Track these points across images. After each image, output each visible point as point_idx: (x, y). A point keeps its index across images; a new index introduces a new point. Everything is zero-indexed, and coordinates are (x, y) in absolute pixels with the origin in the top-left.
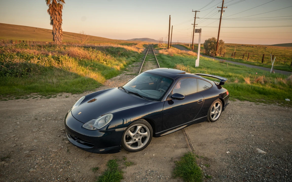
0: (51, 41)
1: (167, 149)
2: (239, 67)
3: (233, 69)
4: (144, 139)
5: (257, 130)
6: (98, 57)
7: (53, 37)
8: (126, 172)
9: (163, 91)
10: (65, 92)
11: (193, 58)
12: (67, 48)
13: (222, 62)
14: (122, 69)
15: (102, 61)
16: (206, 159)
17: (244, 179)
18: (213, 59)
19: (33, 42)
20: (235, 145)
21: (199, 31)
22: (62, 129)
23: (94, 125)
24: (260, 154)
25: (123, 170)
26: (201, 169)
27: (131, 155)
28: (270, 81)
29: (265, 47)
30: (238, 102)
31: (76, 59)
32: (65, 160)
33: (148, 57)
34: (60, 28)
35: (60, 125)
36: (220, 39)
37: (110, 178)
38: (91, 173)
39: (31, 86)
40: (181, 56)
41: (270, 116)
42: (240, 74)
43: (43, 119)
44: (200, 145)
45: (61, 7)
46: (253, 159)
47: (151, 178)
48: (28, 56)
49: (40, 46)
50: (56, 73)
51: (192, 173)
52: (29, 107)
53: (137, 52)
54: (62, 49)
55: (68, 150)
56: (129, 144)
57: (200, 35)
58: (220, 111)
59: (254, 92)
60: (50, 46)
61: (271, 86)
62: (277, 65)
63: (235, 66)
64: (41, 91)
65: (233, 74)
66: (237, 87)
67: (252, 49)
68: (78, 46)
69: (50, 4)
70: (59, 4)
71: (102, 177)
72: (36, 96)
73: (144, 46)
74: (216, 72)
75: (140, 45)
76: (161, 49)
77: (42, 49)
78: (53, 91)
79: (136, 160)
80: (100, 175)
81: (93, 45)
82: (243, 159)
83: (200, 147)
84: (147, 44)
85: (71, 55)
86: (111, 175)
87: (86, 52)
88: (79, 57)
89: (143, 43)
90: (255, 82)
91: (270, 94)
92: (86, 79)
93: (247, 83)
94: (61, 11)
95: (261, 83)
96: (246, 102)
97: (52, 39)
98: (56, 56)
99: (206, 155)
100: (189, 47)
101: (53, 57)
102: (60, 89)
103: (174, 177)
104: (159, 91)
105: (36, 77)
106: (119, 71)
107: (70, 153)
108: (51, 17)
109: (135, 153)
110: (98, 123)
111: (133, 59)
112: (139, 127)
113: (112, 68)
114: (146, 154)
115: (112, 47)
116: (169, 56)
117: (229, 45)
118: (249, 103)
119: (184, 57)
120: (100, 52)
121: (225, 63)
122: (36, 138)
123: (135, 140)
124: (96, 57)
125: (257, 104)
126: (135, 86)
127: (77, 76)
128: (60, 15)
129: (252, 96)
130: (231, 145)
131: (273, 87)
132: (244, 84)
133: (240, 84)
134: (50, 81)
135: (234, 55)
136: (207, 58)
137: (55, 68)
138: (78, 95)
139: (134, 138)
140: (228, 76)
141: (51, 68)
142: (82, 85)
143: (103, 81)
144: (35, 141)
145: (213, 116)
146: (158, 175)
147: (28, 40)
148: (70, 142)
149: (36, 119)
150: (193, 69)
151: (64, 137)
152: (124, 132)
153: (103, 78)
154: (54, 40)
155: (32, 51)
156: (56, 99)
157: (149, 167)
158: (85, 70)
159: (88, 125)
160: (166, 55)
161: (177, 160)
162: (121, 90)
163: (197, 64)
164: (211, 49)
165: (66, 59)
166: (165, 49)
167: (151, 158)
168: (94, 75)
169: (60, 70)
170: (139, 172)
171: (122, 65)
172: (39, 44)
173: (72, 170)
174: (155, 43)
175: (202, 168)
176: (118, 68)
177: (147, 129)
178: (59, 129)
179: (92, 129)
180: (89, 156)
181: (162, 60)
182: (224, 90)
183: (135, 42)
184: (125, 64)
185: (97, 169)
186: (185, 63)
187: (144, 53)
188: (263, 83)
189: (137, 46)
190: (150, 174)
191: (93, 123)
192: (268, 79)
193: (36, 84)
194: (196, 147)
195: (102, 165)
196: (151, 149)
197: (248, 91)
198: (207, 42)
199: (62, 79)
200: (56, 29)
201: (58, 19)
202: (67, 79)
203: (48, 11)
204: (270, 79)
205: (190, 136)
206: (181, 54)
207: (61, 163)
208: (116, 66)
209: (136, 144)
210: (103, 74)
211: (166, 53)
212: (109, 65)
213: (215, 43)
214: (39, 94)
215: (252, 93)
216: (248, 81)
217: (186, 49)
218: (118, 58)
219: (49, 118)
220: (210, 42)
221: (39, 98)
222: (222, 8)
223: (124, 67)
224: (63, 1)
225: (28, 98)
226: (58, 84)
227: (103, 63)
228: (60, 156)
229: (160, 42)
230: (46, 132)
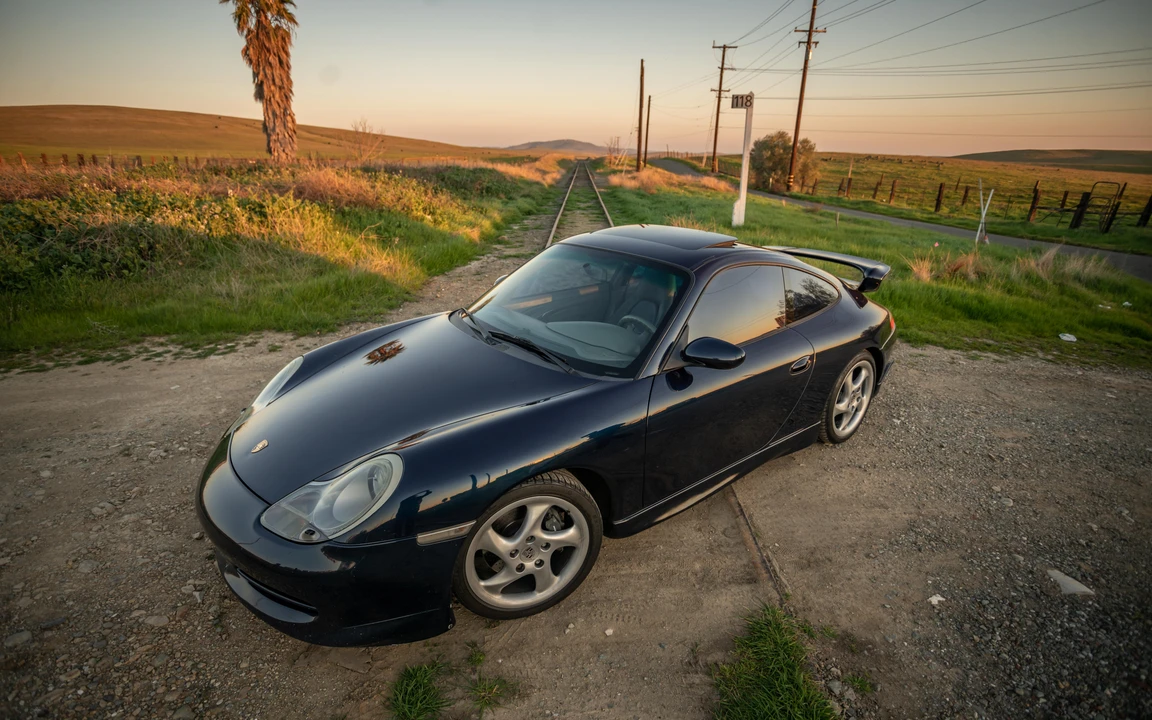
7: (266, 141)
9: (639, 328)
10: (270, 328)
14: (487, 239)
15: (420, 213)
16: (848, 644)
18: (783, 202)
21: (743, 102)
26: (837, 705)
28: (995, 270)
29: (936, 163)
31: (326, 210)
32: (191, 680)
33: (574, 197)
36: (801, 137)
39: (147, 309)
40: (682, 192)
43: (153, 453)
45: (285, 38)
48: (155, 200)
50: (249, 259)
53: (538, 183)
57: (749, 118)
58: (865, 399)
59: (950, 309)
61: (1004, 287)
64: (183, 329)
69: (249, 31)
70: (278, 28)
72: (160, 350)
73: (562, 163)
75: (549, 160)
76: (614, 172)
79: (528, 667)
84: (571, 157)
85: (309, 194)
87: (365, 183)
88: (339, 201)
89: (559, 155)
90: (946, 276)
91: (1006, 317)
92: (352, 278)
93: (919, 279)
94: (287, 54)
95: (965, 277)
96: (931, 351)
98: (254, 198)
100: (703, 165)
102: (254, 319)
104: (625, 325)
105: (172, 277)
106: (476, 245)
108: (256, 75)
111: (525, 204)
113: (452, 236)
114: (576, 625)
115: (458, 170)
116: (642, 193)
117: (829, 158)
118: (946, 355)
119: (689, 195)
125: (974, 358)
127: (322, 267)
128: (284, 65)
131: (1009, 292)
132: (911, 281)
133: (898, 282)
134: (222, 288)
137: (245, 241)
138: (316, 340)
141: (232, 242)
142: (336, 300)
143: (418, 282)
145: (839, 417)
153: (417, 271)
154: (270, 152)
155: (175, 186)
156: (230, 357)
158: (356, 245)
163: (739, 216)
164: (773, 169)
165: (287, 209)
166: (628, 172)
168: (380, 261)
169: (263, 248)
171: (487, 224)
174: (594, 155)
176: (475, 234)
181: (618, 206)
183: (533, 154)
184: (498, 220)
186: (698, 215)
187: (559, 188)
188: (973, 277)
189: (537, 164)
192: (989, 263)
193: (169, 303)
197: (929, 306)
198: (761, 146)
200: (274, 114)
201: (277, 80)
202: (287, 279)
203: (245, 52)
206: (681, 185)
207: (169, 698)
208: (468, 230)
209: (526, 583)
210: (417, 259)
211: (631, 184)
212: (444, 227)
213: (785, 149)
214: (173, 342)
215: (946, 317)
216: (923, 272)
217: (695, 170)
218: (475, 202)
219: (181, 443)
220: (772, 148)
221: (169, 357)
222: (810, 32)
223: (493, 231)
224: (292, 19)
225: (128, 357)
226: (251, 298)
227: (423, 219)
228: (172, 655)
229: (611, 150)
230: (147, 516)
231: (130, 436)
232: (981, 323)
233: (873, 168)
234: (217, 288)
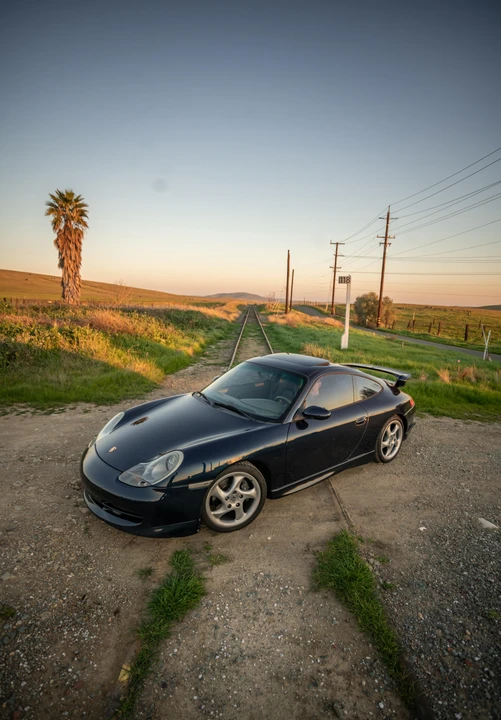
0: (59, 298)
1: (296, 524)
2: (423, 348)
3: (414, 353)
4: (247, 504)
5: (474, 478)
6: (149, 330)
7: (62, 291)
8: (212, 579)
9: (284, 402)
10: (82, 401)
11: (336, 330)
12: (88, 313)
13: (391, 340)
14: (196, 353)
15: (158, 338)
16: (379, 545)
17: (462, 588)
18: (374, 334)
19: (24, 301)
20: (434, 512)
21: (346, 280)
22: (73, 482)
23: (143, 477)
24: (487, 530)
25: (206, 574)
26: (371, 567)
27: (221, 538)
28: (486, 376)
29: (467, 311)
30: (431, 419)
31: (106, 335)
32: (79, 553)
33: (248, 329)
34: (76, 274)
35: (70, 473)
36: (384, 296)
37: (177, 594)
38: (136, 583)
39: (13, 388)
40: (313, 327)
41: (495, 447)
42: (428, 361)
43: (35, 460)
44: (365, 513)
45: (80, 235)
46: (474, 542)
47: (265, 592)
48: (11, 327)
49: (36, 309)
50: (67, 362)
51: (353, 578)
52: (7, 433)
53: (225, 320)
54: (80, 315)
55: (87, 529)
56: (216, 516)
57: (348, 289)
58: (399, 441)
59: (459, 397)
60: (57, 307)
61: (490, 385)
62: (493, 345)
63: (417, 346)
64: (34, 399)
65: (416, 364)
66: (427, 388)
67: (445, 314)
68: (111, 309)
69: (60, 230)
70: (76, 229)
71: (159, 592)
72: (23, 410)
73: (240, 307)
74: (382, 360)
75: (231, 306)
76: (272, 314)
77: (40, 314)
78: (59, 399)
79: (232, 551)
80: (155, 586)
81: (140, 306)
82: (454, 544)
83: (366, 519)
84: (245, 303)
85: (97, 326)
86: (179, 588)
87: (127, 320)
88: (113, 330)
89: (238, 303)
90: (458, 379)
91: (490, 402)
92: (125, 374)
93: (443, 381)
94: (80, 243)
95: (469, 380)
96: (445, 420)
97: (61, 295)
98: (67, 327)
99: (378, 537)
100: (326, 310)
101: (60, 331)
102: (73, 396)
103: (314, 589)
104: (277, 400)
105: (24, 371)
106: (191, 357)
107: (90, 535)
108: (60, 254)
109: (229, 535)
110: (151, 471)
111: (218, 333)
112: (238, 479)
113: (177, 352)
114: (254, 536)
115: (178, 311)
116: (288, 327)
117: (401, 307)
118: (452, 422)
119: (317, 329)
120: (153, 319)
121: (397, 342)
122: (19, 503)
123: (230, 506)
124: (146, 329)
125: (468, 424)
126: (226, 391)
127: (107, 368)
128: (78, 249)
129: (457, 406)
130: (427, 513)
131: (493, 388)
132: (438, 382)
133: (430, 383)
134: (54, 378)
135: (412, 325)
136: (361, 332)
137: (64, 352)
138: (108, 407)
139: (228, 503)
140: (407, 368)
141: (57, 352)
142: (117, 386)
143: (160, 378)
144: (18, 508)
145: (385, 449)
146: (280, 585)
147: (14, 297)
148: (91, 512)
149: (21, 459)
150: (337, 353)
151: (79, 500)
152: (206, 490)
153: (159, 371)
154: (64, 297)
155: (19, 319)
156: (63, 415)
157: (260, 566)
158: (124, 356)
159: (130, 476)
160: (282, 326)
161: (319, 548)
162: (198, 398)
163: (345, 343)
164: (368, 314)
165: (86, 334)
166: (280, 314)
167: (263, 545)
168: (141, 367)
169: (75, 357)
170: (240, 579)
171: (196, 345)
172: (35, 304)
173: (93, 575)
174: (259, 303)
175: (373, 565)
176: (190, 351)
177: (255, 482)
178: (68, 482)
179: (139, 485)
180: (131, 543)
181: (274, 335)
182: (405, 397)
183: (222, 301)
184: (203, 342)
185: (147, 573)
186: (321, 342)
187: (239, 322)
188: (474, 380)
189: (224, 307)
190: (263, 582)
191: (142, 471)
192: (482, 372)
193: (24, 385)
194: (355, 518)
195: (159, 563)
196: (264, 524)
197: (447, 396)
198: (361, 300)
199: (76, 375)
200: (69, 276)
201: (73, 258)
202: (88, 374)
203: (56, 242)
204: (486, 372)
205: (343, 495)
206: (312, 323)
207: (71, 559)
208: (186, 348)
209: (231, 515)
210: (159, 365)
211: (282, 322)
212: (172, 346)
213: (375, 302)
214: (29, 406)
215: (456, 401)
216: (445, 377)
217: (322, 314)
218: (189, 331)
219: (49, 456)
220: (367, 301)
221: (29, 414)
222: (386, 238)
223: (200, 349)
224: (85, 224)
225: (7, 414)
226: (69, 384)
227: (160, 341)
228: (69, 543)
229: (270, 300)
230: (40, 488)
231: (21, 452)
232: (475, 405)
233: (429, 313)
234: (50, 377)
